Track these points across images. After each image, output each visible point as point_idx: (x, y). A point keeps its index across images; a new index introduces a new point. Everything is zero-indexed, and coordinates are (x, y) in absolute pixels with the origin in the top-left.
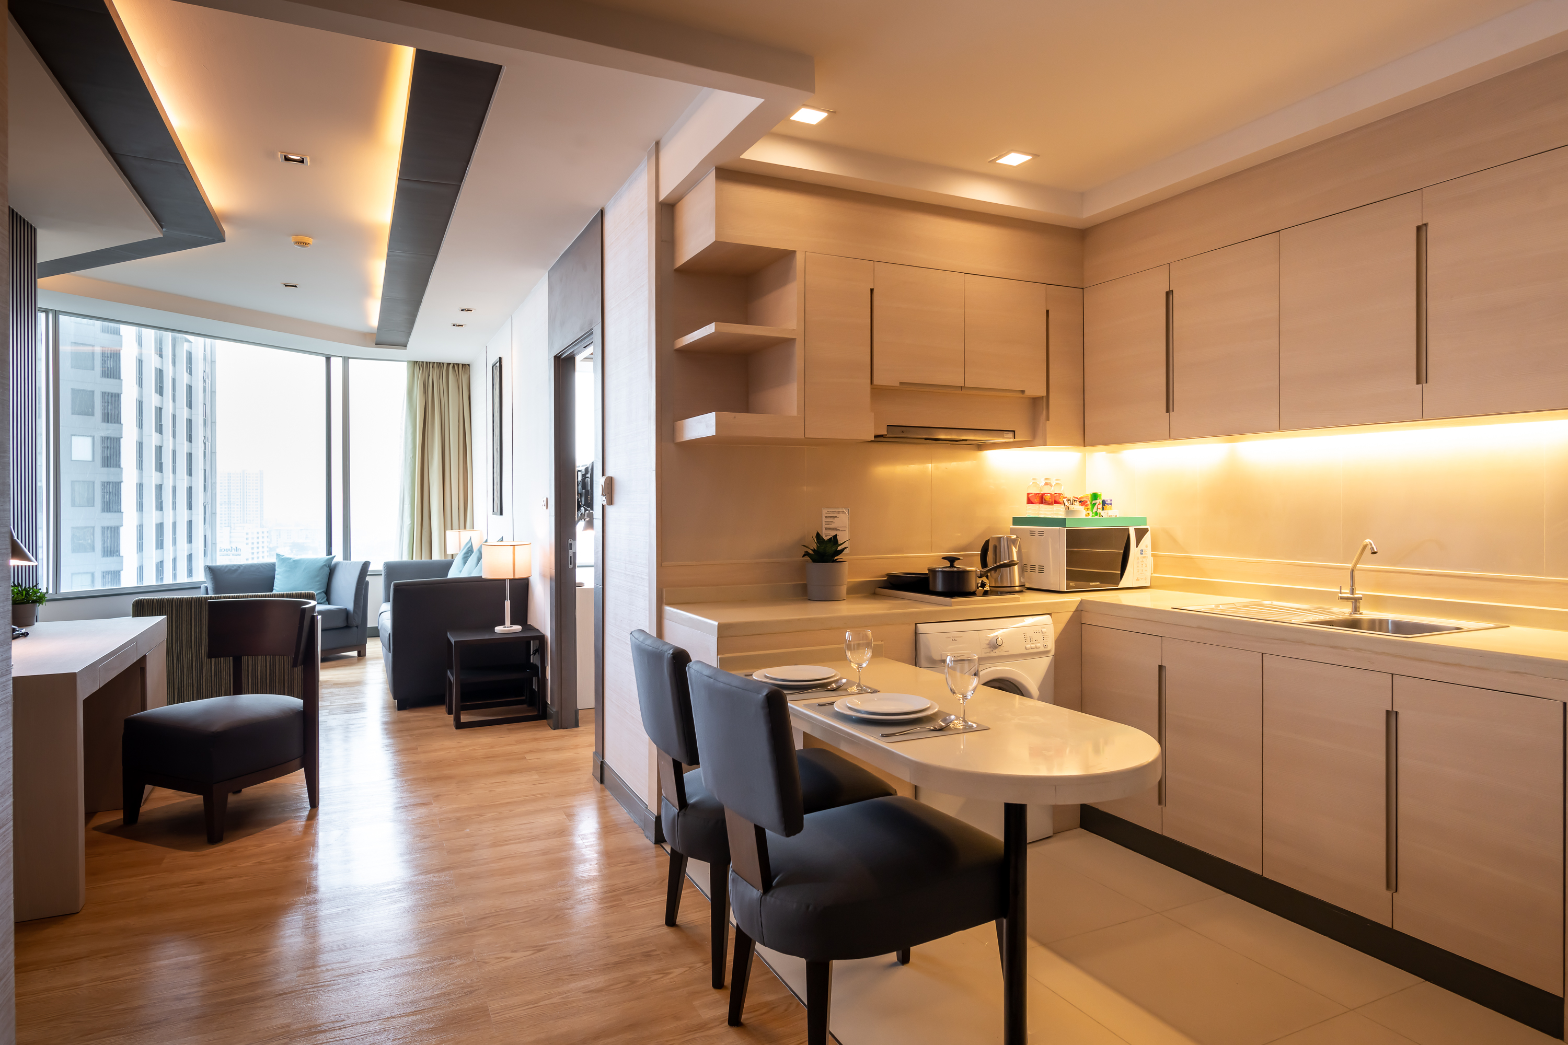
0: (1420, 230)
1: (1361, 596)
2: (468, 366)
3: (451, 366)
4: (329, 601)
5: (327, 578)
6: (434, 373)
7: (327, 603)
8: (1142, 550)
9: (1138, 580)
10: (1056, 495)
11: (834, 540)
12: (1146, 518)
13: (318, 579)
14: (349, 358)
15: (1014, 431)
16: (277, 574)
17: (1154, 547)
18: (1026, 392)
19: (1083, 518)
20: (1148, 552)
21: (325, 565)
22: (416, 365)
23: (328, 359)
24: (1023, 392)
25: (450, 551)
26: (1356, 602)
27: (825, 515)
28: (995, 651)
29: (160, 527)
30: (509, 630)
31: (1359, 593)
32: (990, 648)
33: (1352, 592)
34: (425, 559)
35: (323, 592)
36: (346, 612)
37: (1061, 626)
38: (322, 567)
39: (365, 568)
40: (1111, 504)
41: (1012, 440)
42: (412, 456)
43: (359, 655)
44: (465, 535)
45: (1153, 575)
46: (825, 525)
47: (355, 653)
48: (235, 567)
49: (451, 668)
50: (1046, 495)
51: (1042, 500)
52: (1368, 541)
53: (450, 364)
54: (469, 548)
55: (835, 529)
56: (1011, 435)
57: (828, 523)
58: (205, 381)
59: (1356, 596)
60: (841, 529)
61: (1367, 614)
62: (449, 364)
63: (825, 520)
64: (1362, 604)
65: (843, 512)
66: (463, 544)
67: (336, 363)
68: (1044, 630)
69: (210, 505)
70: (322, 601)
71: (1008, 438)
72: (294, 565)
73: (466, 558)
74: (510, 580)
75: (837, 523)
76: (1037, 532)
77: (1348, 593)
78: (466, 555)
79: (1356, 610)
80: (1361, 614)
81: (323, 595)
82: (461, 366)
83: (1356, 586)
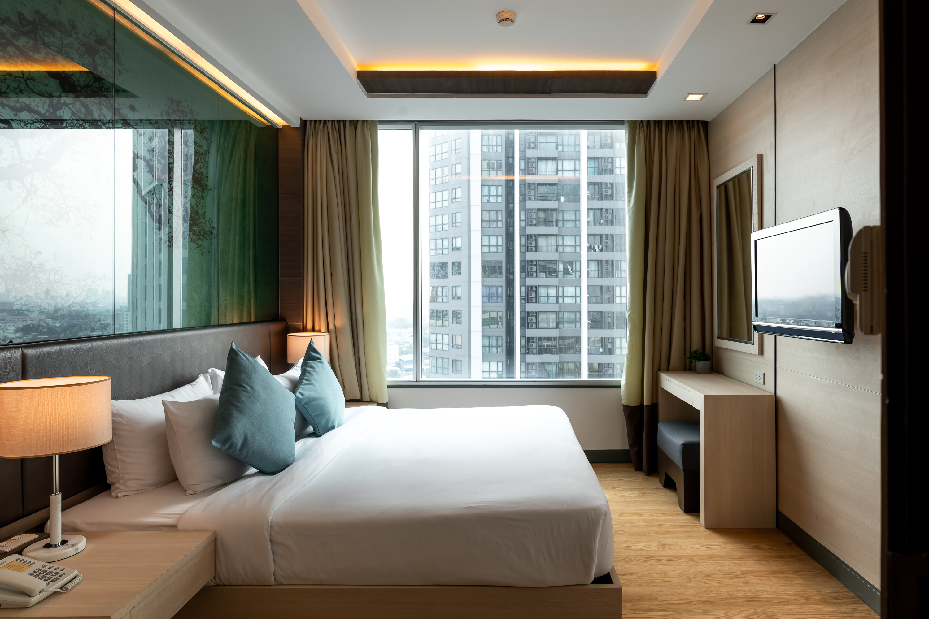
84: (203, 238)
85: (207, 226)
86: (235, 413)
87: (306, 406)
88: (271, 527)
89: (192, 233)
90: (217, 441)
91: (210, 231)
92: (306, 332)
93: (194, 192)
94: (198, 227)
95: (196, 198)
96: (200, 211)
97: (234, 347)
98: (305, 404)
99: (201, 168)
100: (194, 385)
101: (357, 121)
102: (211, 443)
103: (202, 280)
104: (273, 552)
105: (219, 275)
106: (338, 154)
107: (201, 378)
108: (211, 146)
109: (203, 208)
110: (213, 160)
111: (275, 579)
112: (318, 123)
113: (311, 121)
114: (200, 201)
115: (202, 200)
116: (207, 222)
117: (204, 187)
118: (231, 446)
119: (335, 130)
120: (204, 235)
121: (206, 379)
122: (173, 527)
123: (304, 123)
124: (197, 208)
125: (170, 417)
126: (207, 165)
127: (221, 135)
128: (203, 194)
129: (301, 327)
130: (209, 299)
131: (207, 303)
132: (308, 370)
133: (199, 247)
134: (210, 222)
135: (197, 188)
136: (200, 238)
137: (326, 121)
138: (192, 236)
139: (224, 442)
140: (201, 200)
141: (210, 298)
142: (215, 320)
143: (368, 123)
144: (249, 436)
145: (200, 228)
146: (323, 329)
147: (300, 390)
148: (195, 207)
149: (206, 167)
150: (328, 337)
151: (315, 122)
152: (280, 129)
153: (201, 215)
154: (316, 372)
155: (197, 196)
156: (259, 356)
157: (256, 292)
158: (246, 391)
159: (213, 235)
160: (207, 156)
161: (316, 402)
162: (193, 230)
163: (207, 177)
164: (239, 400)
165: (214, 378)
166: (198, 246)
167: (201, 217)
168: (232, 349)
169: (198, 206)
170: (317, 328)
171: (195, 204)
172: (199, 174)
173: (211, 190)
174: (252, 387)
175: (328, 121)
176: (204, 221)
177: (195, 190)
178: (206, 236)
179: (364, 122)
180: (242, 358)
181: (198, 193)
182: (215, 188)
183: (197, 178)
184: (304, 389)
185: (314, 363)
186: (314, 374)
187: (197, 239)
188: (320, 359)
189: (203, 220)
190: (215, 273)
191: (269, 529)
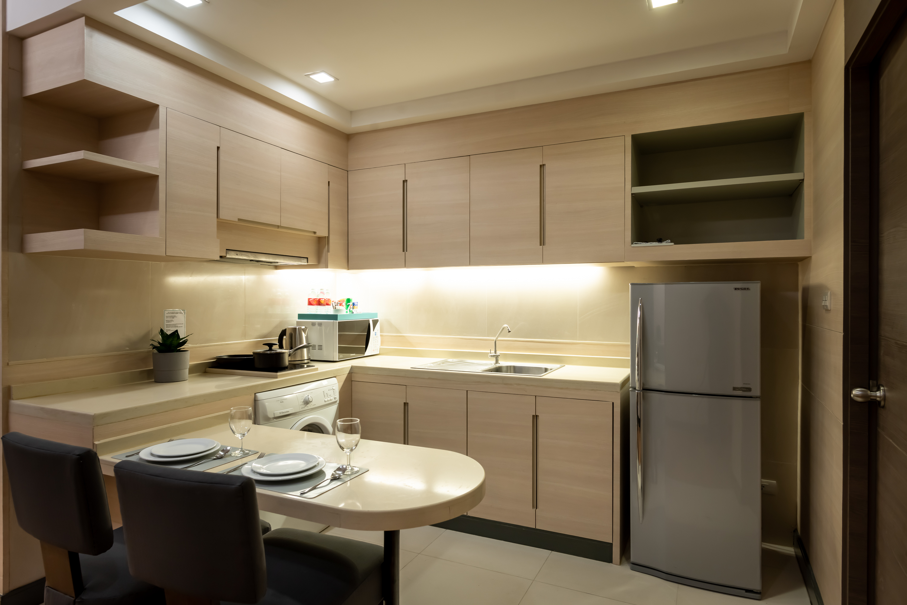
0: (542, 166)
1: (499, 354)
8: (376, 333)
9: (374, 350)
10: (327, 299)
11: (175, 334)
12: (377, 313)
15: (307, 258)
17: (382, 331)
18: (317, 233)
19: (344, 314)
20: (379, 334)
24: (315, 233)
26: (497, 357)
27: (166, 315)
28: (307, 406)
31: (498, 353)
32: (304, 404)
33: (495, 353)
37: (342, 383)
40: (357, 305)
41: (306, 264)
45: (381, 347)
46: (166, 323)
50: (321, 299)
51: (319, 303)
52: (505, 325)
55: (175, 326)
56: (306, 260)
57: (168, 321)
59: (497, 354)
60: (179, 325)
61: (503, 363)
63: (166, 319)
64: (499, 358)
65: (181, 313)
68: (334, 388)
71: (304, 262)
75: (175, 321)
76: (317, 324)
77: (493, 353)
79: (497, 362)
80: (499, 364)
83: (497, 349)
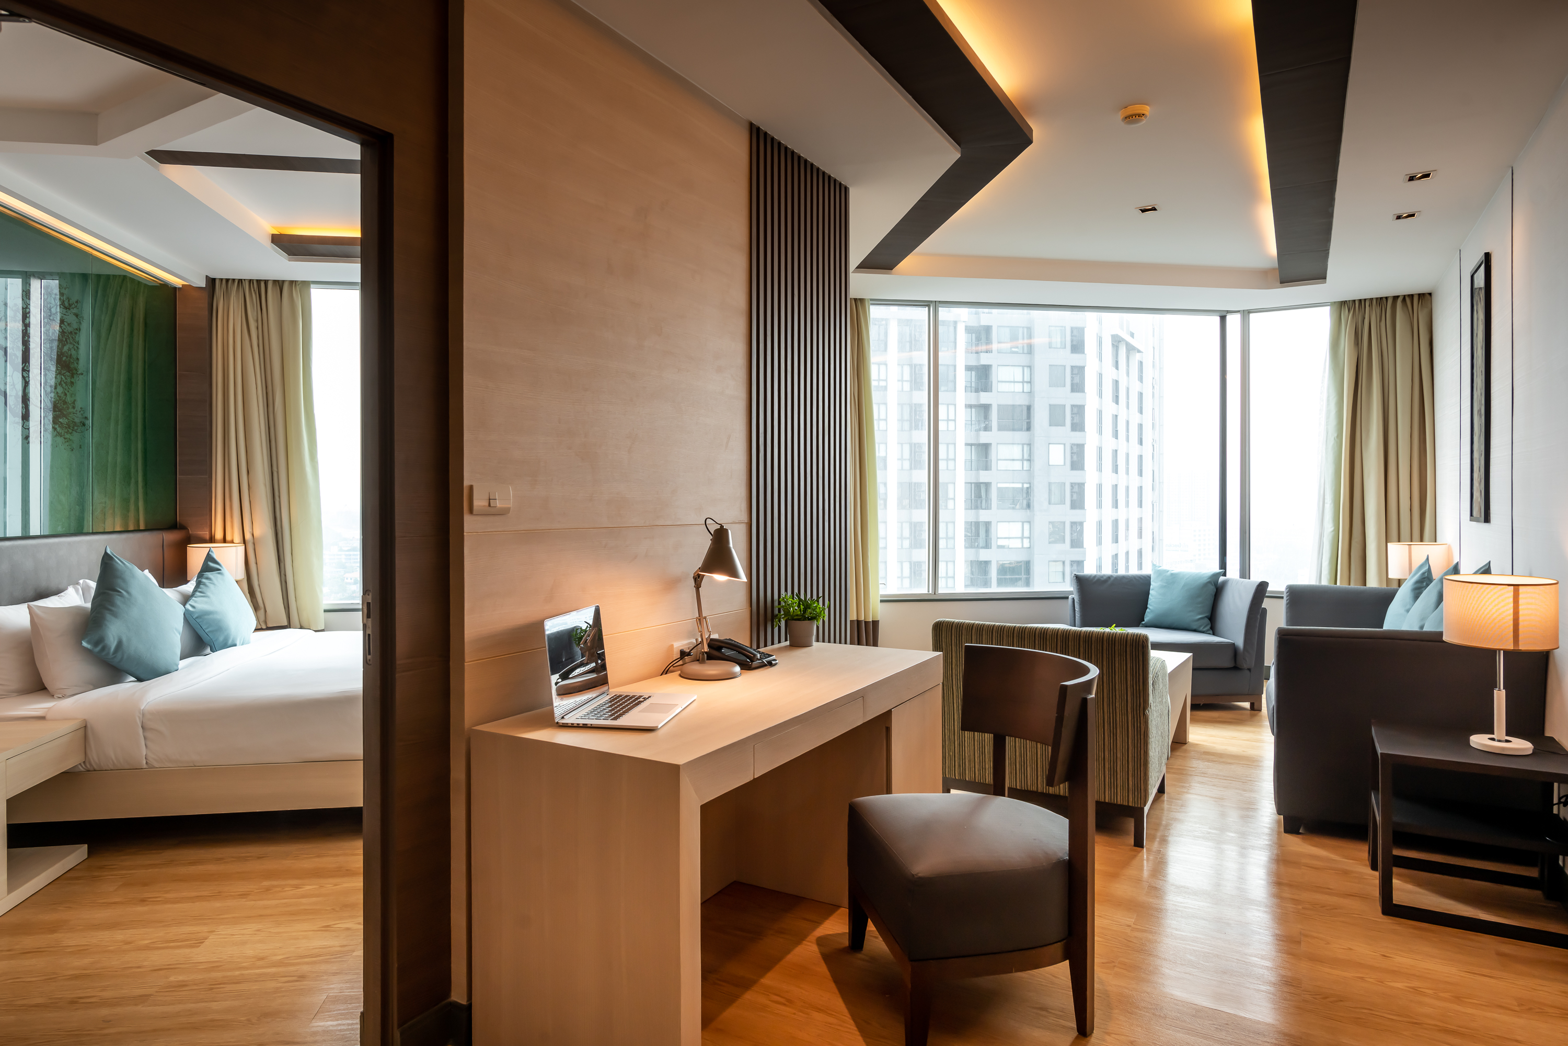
2: (1428, 296)
3: (1399, 301)
4: (1213, 631)
5: (1213, 599)
6: (1372, 315)
7: (1211, 632)
13: (1200, 599)
14: (1249, 312)
16: (1152, 590)
21: (1209, 582)
22: (1343, 306)
23: (1223, 319)
25: (1394, 574)
29: (1116, 523)
30: (1503, 748)
34: (1355, 585)
35: (1206, 617)
36: (1233, 647)
38: (1206, 585)
39: (1261, 589)
42: (1336, 435)
43: (1253, 707)
44: (1421, 552)
47: (1247, 705)
48: (1105, 578)
49: (1376, 789)
53: (1398, 297)
54: (1424, 573)
58: (1153, 387)
62: (1396, 298)
66: (1416, 565)
67: (1233, 321)
69: (1157, 504)
70: (1205, 630)
72: (1171, 580)
73: (1418, 590)
74: (1507, 653)
78: (1419, 585)
81: (1207, 621)
82: (1416, 299)
84: (73, 430)
85: (77, 417)
86: (108, 616)
87: (198, 620)
88: (143, 715)
89: (59, 426)
90: (88, 642)
91: (81, 422)
92: (214, 543)
93: (62, 378)
94: (67, 418)
95: (64, 385)
96: (69, 399)
97: (109, 551)
98: (197, 618)
99: (69, 350)
100: (62, 596)
101: (283, 281)
102: (81, 643)
103: (71, 480)
104: (145, 738)
105: (94, 473)
106: (257, 321)
107: (71, 590)
108: (82, 322)
109: (73, 395)
110: (86, 339)
111: (147, 763)
112: (230, 282)
113: (221, 280)
114: (69, 389)
115: (72, 386)
116: (78, 412)
117: (74, 371)
118: (103, 649)
119: (254, 291)
120: (73, 428)
121: (77, 591)
122: (42, 718)
123: (211, 282)
124: (65, 396)
125: (36, 619)
126: (76, 345)
127: (95, 307)
128: (72, 380)
129: (208, 537)
130: (81, 502)
131: (77, 507)
132: (203, 582)
133: (67, 442)
134: (82, 412)
135: (65, 373)
136: (69, 431)
137: (241, 280)
138: (58, 429)
139: (96, 644)
140: (70, 387)
141: (82, 500)
142: (88, 527)
143: (297, 284)
144: (124, 639)
145: (68, 419)
146: (237, 538)
147: (191, 602)
148: (62, 395)
149: (76, 348)
150: (241, 548)
151: (227, 280)
152: (179, 288)
153: (70, 404)
154: (214, 584)
155: (64, 383)
156: (147, 570)
157: (146, 494)
158: (122, 596)
159: (86, 426)
160: (78, 335)
161: (211, 616)
162: (60, 422)
163: (78, 359)
164: (113, 604)
165: (85, 590)
166: (66, 440)
167: (70, 407)
168: (106, 553)
169: (66, 395)
170: (228, 538)
171: (62, 393)
172: (67, 357)
173: (82, 374)
174: (128, 592)
175: (245, 280)
176: (74, 411)
177: (62, 376)
178: (76, 428)
179: (292, 282)
180: (118, 563)
181: (66, 379)
182: (88, 372)
183: (65, 361)
184: (196, 602)
185: (211, 574)
186: (211, 586)
187: (65, 432)
188: (220, 570)
189: (71, 410)
190: (88, 472)
191: (141, 716)
